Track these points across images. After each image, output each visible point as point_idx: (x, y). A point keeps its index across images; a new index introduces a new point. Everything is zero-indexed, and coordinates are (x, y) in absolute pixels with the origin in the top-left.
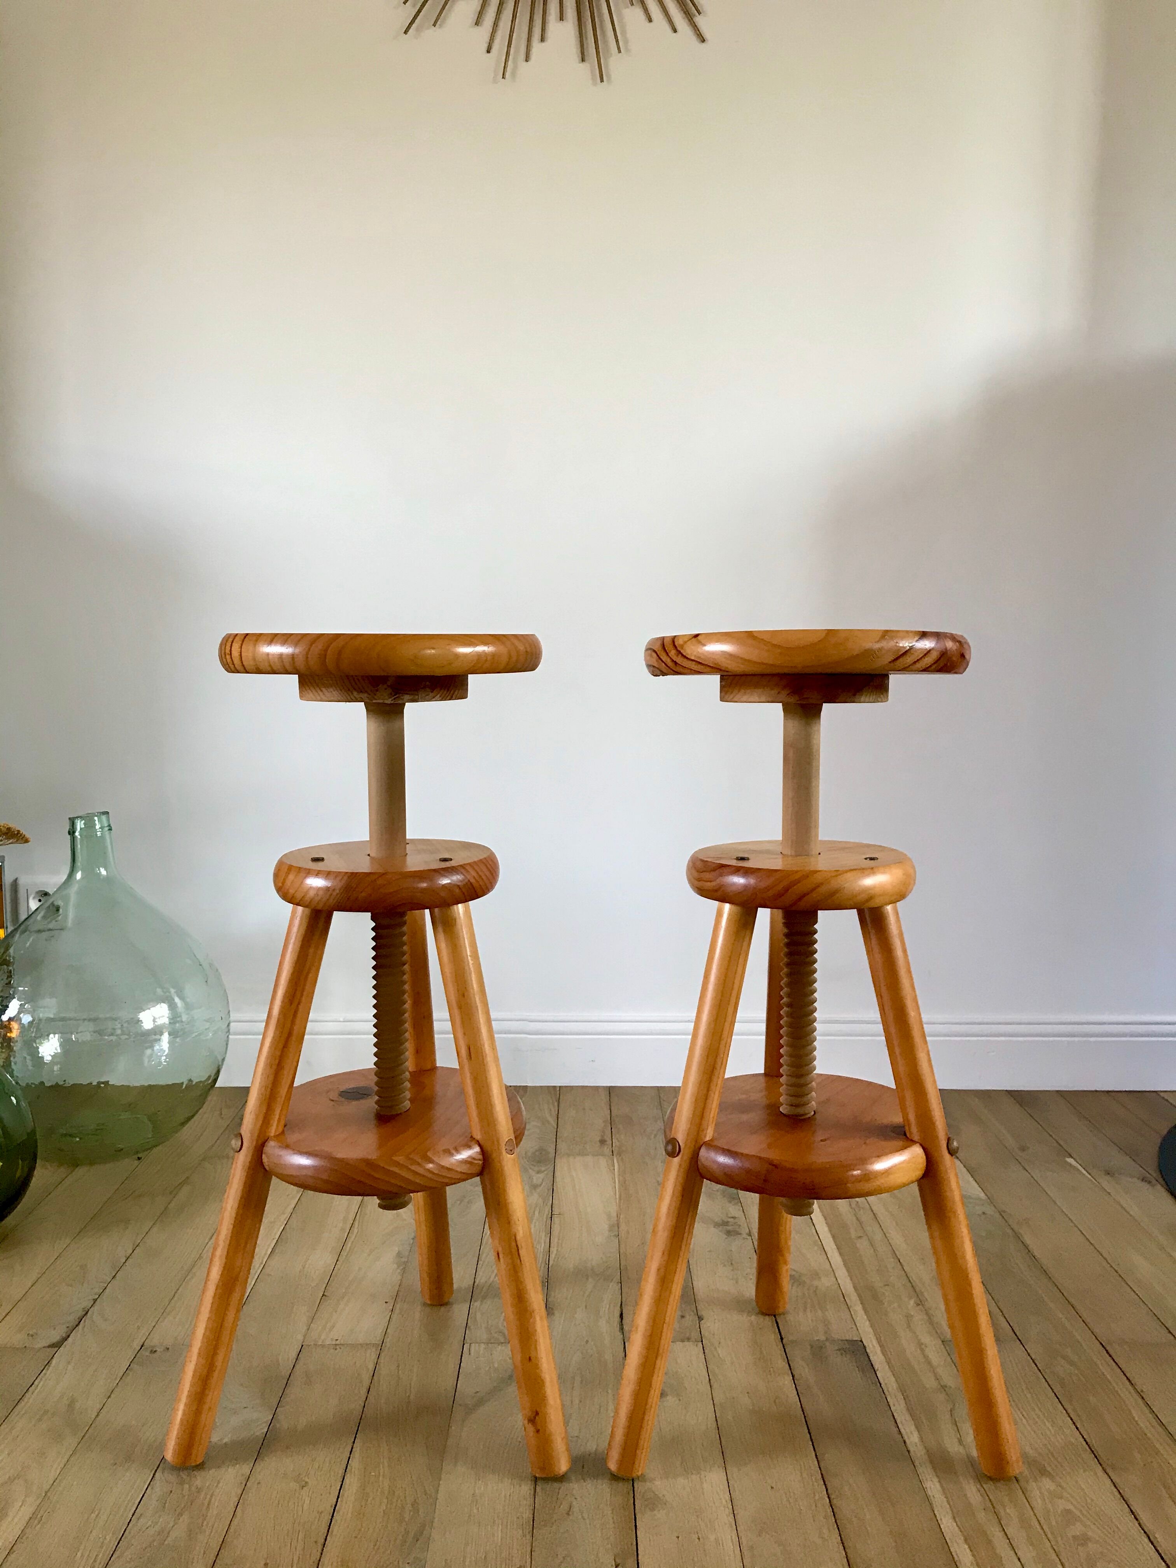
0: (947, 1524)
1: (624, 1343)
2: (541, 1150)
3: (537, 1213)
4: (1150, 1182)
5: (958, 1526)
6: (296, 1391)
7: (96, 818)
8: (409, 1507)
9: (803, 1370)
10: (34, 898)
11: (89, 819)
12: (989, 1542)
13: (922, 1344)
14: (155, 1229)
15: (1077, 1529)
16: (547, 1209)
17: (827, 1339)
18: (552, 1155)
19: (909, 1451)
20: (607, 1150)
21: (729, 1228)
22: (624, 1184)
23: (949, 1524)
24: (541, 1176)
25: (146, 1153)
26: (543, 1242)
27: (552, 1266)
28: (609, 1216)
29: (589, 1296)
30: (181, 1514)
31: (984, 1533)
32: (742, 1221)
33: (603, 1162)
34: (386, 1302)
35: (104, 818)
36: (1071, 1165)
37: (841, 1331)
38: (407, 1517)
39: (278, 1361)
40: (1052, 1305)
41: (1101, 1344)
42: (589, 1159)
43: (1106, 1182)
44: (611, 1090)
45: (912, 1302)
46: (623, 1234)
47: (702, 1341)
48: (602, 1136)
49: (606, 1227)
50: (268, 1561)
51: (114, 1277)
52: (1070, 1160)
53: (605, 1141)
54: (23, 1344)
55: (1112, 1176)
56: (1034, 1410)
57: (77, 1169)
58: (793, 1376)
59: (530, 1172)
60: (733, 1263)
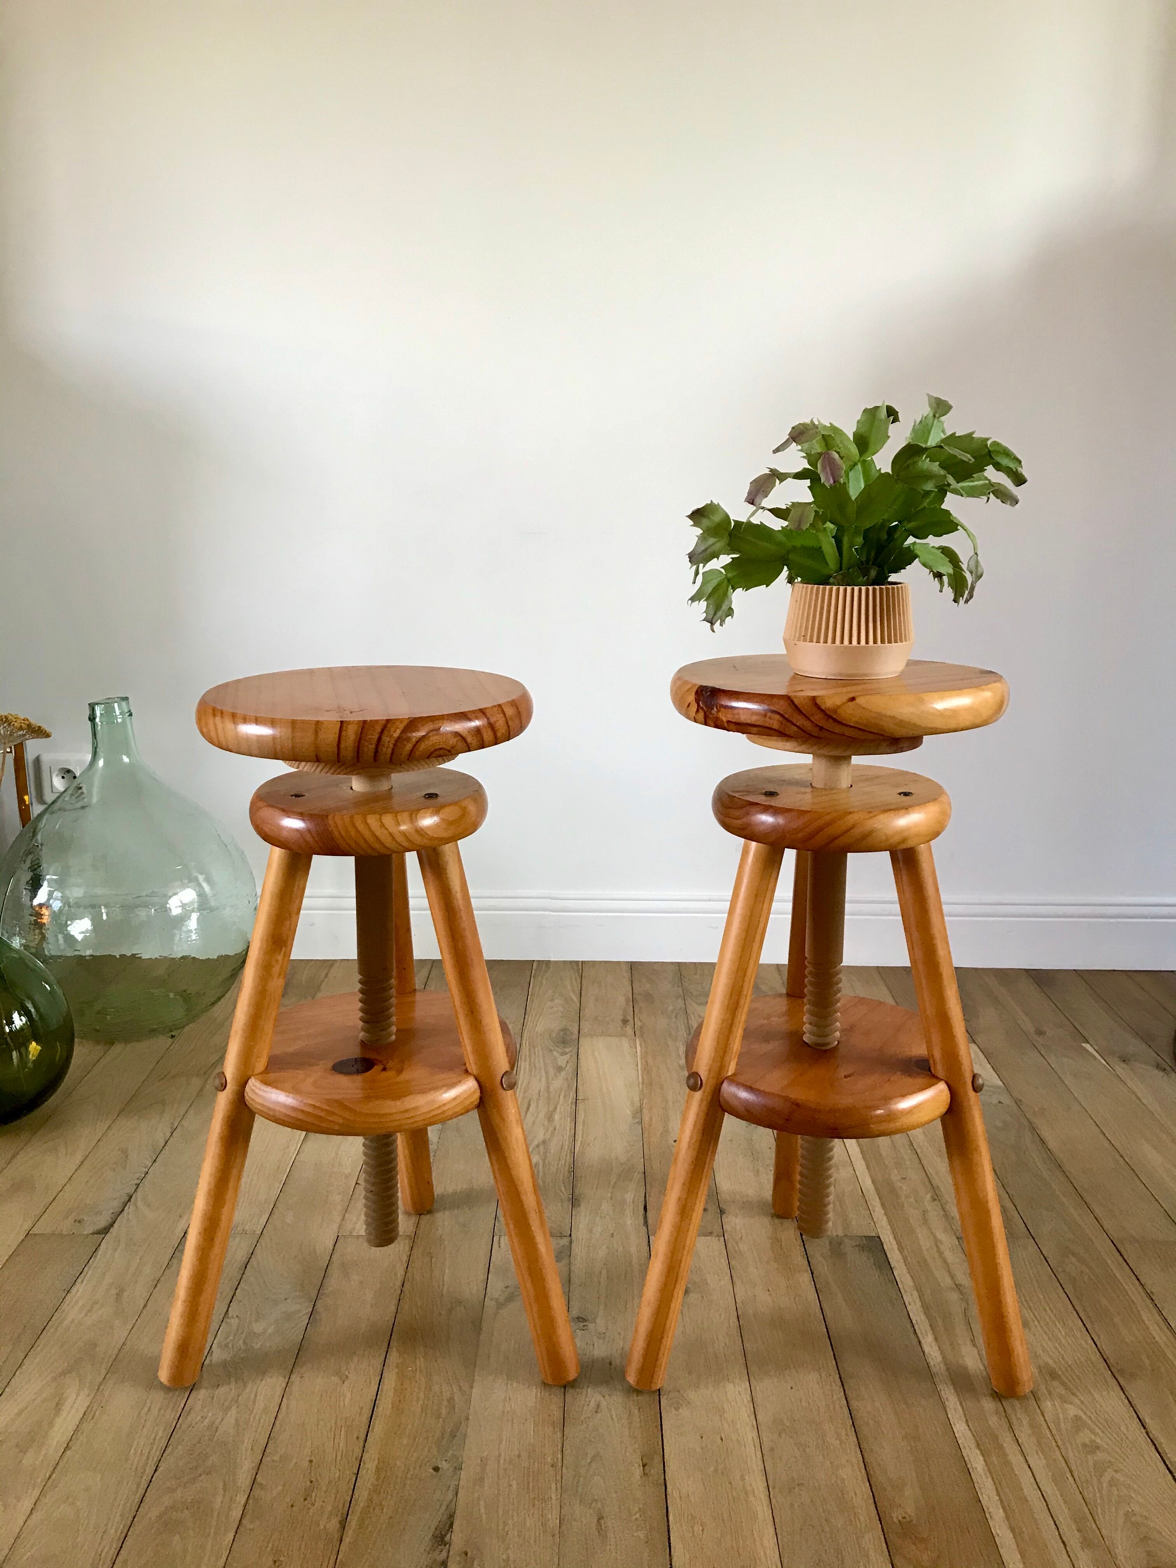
0: (960, 1428)
1: (649, 1240)
2: (565, 1030)
3: (562, 1097)
4: (1164, 1070)
5: (970, 1429)
6: (334, 1282)
7: (116, 705)
8: (445, 1403)
9: (823, 1267)
10: (57, 775)
11: (108, 704)
12: (1001, 1447)
13: (938, 1240)
14: (191, 1112)
15: (1085, 1436)
16: (573, 1094)
17: (845, 1236)
18: (576, 1035)
19: (924, 1352)
20: (629, 1030)
22: (647, 1069)
23: (963, 1429)
24: (566, 1057)
25: (179, 1030)
26: (568, 1129)
27: (577, 1157)
28: (632, 1104)
29: (614, 1186)
30: (229, 1408)
31: (996, 1438)
33: (625, 1043)
35: (124, 704)
36: (1088, 1051)
37: (859, 1227)
38: (444, 1411)
39: (315, 1250)
40: (1065, 1200)
41: (1112, 1241)
42: (614, 1040)
43: (1121, 1069)
44: (633, 966)
45: (929, 1196)
46: (646, 1121)
47: (724, 1236)
48: (625, 1016)
49: (630, 1113)
50: (312, 1458)
51: (155, 1161)
52: (1087, 1046)
53: (627, 1020)
54: (71, 1230)
55: (1127, 1064)
56: (1045, 1310)
57: (113, 1047)
58: (812, 1274)
59: (555, 1053)
60: (754, 1153)
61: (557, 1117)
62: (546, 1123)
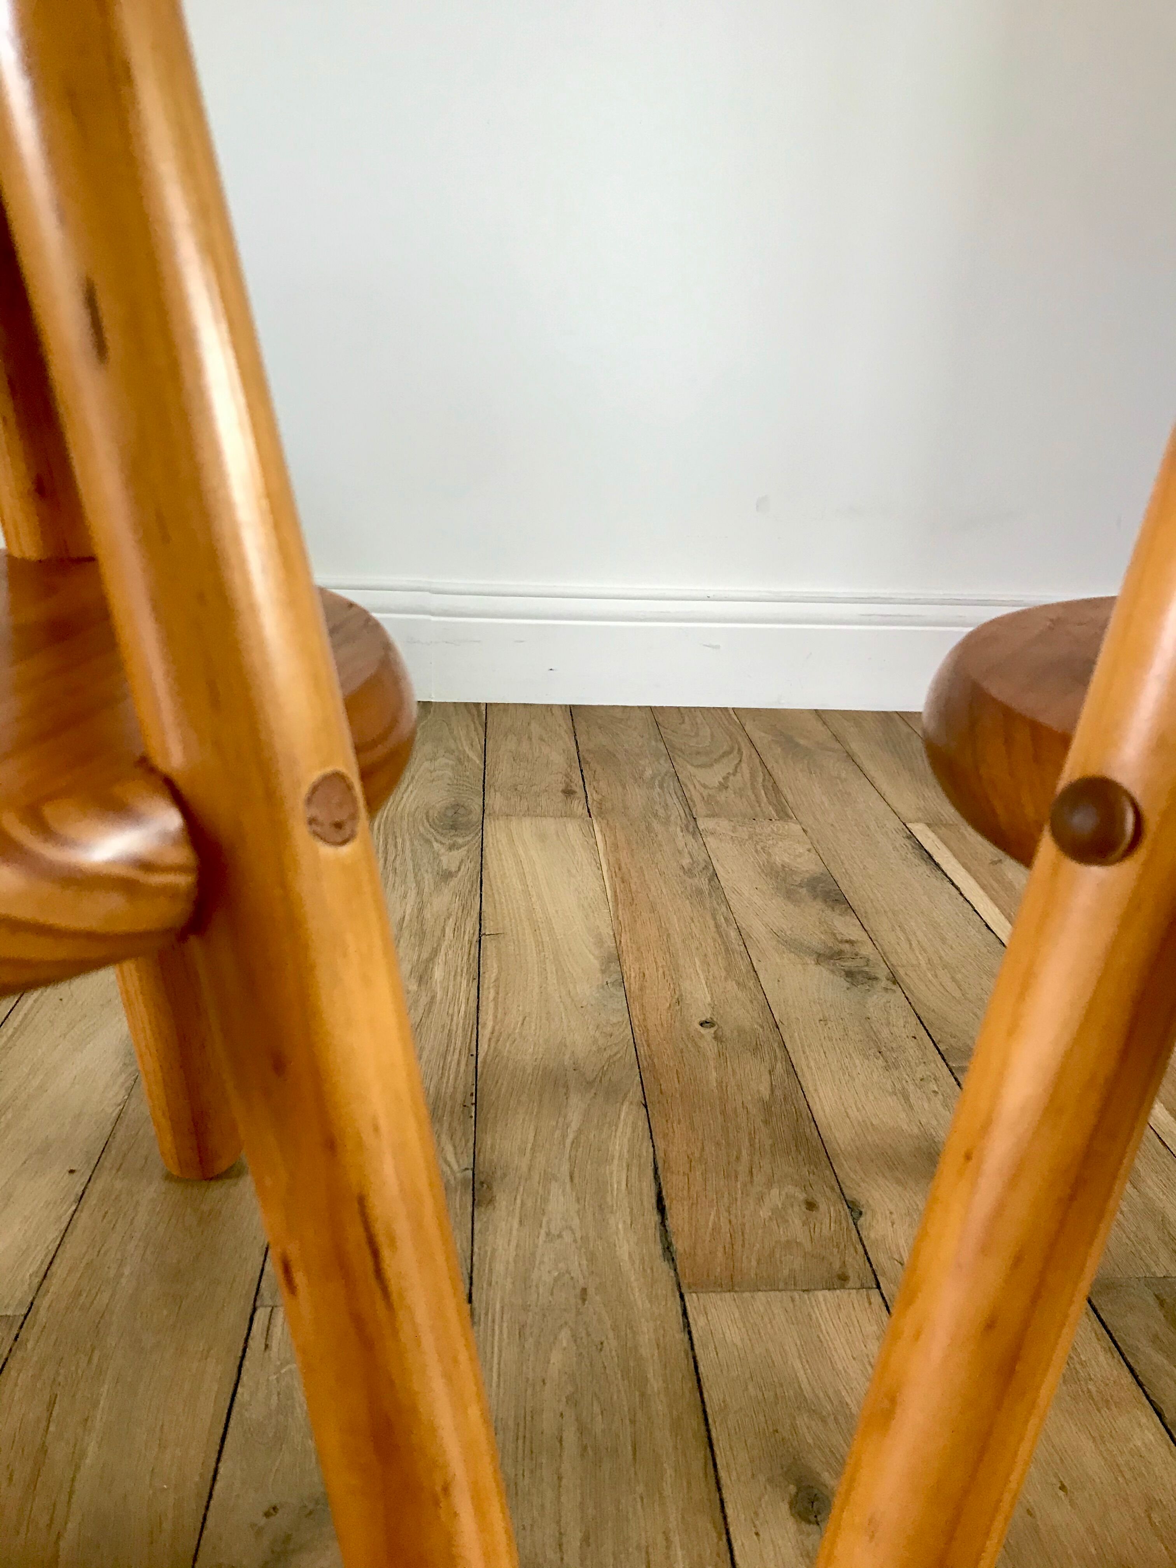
1: (682, 1297)
2: (456, 807)
3: (449, 930)
16: (471, 925)
18: (476, 816)
20: (578, 807)
21: (849, 964)
22: (619, 873)
24: (457, 855)
26: (463, 999)
27: (484, 1062)
28: (599, 941)
29: (575, 1142)
32: (867, 950)
33: (573, 828)
34: (72, 1172)
42: (550, 825)
44: (572, 711)
46: (634, 986)
47: (879, 1287)
48: (567, 785)
49: (596, 964)
53: (573, 792)
59: (436, 845)
60: (883, 1049)
61: (438, 973)
62: (413, 987)
